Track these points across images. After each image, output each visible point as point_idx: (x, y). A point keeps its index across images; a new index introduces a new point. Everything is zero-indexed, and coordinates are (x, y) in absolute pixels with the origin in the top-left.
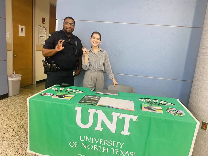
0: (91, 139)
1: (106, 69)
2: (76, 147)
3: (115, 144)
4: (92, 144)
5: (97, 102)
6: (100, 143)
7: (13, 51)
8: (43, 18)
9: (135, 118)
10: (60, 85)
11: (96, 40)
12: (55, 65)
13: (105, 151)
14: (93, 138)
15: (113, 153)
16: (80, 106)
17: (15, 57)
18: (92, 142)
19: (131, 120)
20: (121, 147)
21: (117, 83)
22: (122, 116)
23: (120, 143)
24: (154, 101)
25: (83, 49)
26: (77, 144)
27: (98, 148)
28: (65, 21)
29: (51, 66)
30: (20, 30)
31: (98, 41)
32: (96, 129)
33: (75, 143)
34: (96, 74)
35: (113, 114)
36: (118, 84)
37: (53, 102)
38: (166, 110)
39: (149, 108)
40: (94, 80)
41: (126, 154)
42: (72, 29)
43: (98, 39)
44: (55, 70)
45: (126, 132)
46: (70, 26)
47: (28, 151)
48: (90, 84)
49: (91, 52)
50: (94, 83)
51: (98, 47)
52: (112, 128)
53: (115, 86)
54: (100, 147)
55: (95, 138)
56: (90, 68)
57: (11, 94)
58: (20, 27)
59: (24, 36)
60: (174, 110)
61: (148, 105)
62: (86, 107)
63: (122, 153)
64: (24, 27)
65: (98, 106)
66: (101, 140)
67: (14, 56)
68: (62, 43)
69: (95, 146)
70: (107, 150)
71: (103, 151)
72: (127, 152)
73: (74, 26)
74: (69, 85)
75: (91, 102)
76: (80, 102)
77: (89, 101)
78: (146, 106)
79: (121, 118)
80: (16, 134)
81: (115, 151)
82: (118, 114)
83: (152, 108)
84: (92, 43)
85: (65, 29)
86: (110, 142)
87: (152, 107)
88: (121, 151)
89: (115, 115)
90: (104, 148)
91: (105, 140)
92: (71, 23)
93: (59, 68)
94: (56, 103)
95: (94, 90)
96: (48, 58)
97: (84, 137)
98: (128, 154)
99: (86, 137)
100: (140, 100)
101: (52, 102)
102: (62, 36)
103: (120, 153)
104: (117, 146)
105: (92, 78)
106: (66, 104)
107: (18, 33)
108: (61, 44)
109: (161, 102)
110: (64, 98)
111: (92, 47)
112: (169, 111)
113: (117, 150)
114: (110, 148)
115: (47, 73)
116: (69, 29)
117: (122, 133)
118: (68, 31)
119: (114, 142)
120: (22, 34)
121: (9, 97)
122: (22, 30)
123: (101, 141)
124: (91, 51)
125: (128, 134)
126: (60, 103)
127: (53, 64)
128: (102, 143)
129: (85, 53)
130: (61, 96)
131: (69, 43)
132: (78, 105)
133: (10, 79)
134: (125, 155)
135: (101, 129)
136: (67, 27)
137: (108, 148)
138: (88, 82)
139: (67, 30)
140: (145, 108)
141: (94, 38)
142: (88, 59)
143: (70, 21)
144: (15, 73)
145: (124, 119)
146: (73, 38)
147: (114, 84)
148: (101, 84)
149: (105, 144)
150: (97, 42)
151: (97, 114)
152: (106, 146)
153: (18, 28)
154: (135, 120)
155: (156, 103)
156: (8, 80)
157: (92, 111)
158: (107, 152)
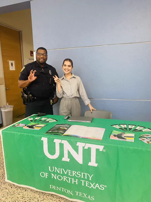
0: (60, 170)
1: (81, 95)
2: (46, 177)
3: (84, 175)
4: (61, 175)
5: (65, 131)
6: (69, 175)
7: (5, 84)
8: (31, 51)
9: (101, 148)
10: (36, 115)
11: (67, 67)
12: (31, 95)
13: (75, 183)
14: (61, 169)
15: (83, 185)
16: (46, 136)
17: (8, 89)
18: (61, 173)
19: (97, 150)
20: (90, 179)
21: (93, 109)
22: (87, 146)
23: (88, 174)
24: (130, 127)
25: (54, 78)
26: (47, 174)
27: (68, 179)
28: (38, 52)
29: (28, 97)
30: (10, 65)
31: (70, 68)
32: (63, 159)
33: (45, 174)
34: (70, 101)
35: (78, 144)
36: (95, 109)
37: (22, 133)
38: (140, 137)
39: (119, 136)
40: (69, 107)
41: (96, 186)
42: (44, 59)
43: (69, 66)
44: (32, 101)
45: (93, 163)
46: (42, 57)
47: (6, 180)
48: (64, 112)
49: (63, 80)
50: (69, 111)
51: (70, 74)
52: (79, 158)
53: (91, 112)
54: (69, 178)
55: (63, 169)
56: (64, 96)
57: (4, 124)
58: (10, 62)
59: (15, 70)
60: (149, 137)
61: (120, 133)
62: (51, 137)
63: (92, 186)
64: (14, 62)
65: (64, 136)
66: (69, 171)
67: (6, 90)
68: (34, 73)
69: (64, 177)
70: (77, 182)
71: (73, 183)
72: (97, 184)
73: (46, 56)
74: (45, 114)
75: (58, 132)
76: (47, 132)
77: (56, 131)
78: (116, 134)
79: (86, 148)
80: (1, 163)
81: (85, 183)
82: (83, 144)
83: (123, 136)
84: (64, 71)
85: (38, 60)
86: (78, 173)
87: (123, 134)
88: (91, 183)
89: (80, 145)
90: (73, 179)
91: (73, 172)
92: (43, 53)
93: (35, 98)
94: (24, 135)
95: (68, 118)
96: (26, 89)
97: (53, 167)
98: (98, 186)
99: (54, 168)
100: (114, 126)
101: (20, 133)
102: (36, 67)
103: (90, 185)
104: (86, 178)
105: (67, 106)
106: (33, 135)
107: (9, 68)
108: (33, 75)
109: (138, 128)
110: (34, 128)
111: (65, 75)
112: (142, 138)
113: (87, 182)
114: (80, 179)
115: (26, 103)
116: (42, 60)
117: (90, 164)
118: (41, 62)
119: (82, 173)
120: (12, 68)
121: (3, 127)
122: (12, 64)
123: (69, 173)
124: (63, 78)
125: (96, 165)
126: (28, 134)
127: (29, 94)
128: (70, 174)
129: (57, 81)
130: (31, 127)
131: (42, 73)
132: (44, 135)
133: (3, 110)
134: (95, 188)
135: (68, 160)
136: (40, 58)
137: (77, 180)
138: (64, 110)
139: (40, 60)
140: (115, 136)
141: (65, 66)
142: (61, 86)
143: (42, 51)
144: (8, 104)
145: (89, 149)
146: (47, 67)
147: (90, 110)
148: (76, 111)
149: (73, 175)
150: (68, 70)
151: (63, 144)
152: (75, 178)
153: (8, 63)
154: (101, 150)
155: (130, 129)
156: (1, 111)
157: (57, 141)
158: (77, 184)
